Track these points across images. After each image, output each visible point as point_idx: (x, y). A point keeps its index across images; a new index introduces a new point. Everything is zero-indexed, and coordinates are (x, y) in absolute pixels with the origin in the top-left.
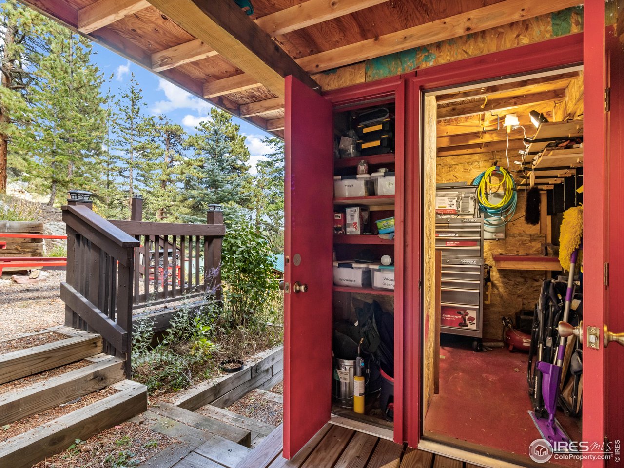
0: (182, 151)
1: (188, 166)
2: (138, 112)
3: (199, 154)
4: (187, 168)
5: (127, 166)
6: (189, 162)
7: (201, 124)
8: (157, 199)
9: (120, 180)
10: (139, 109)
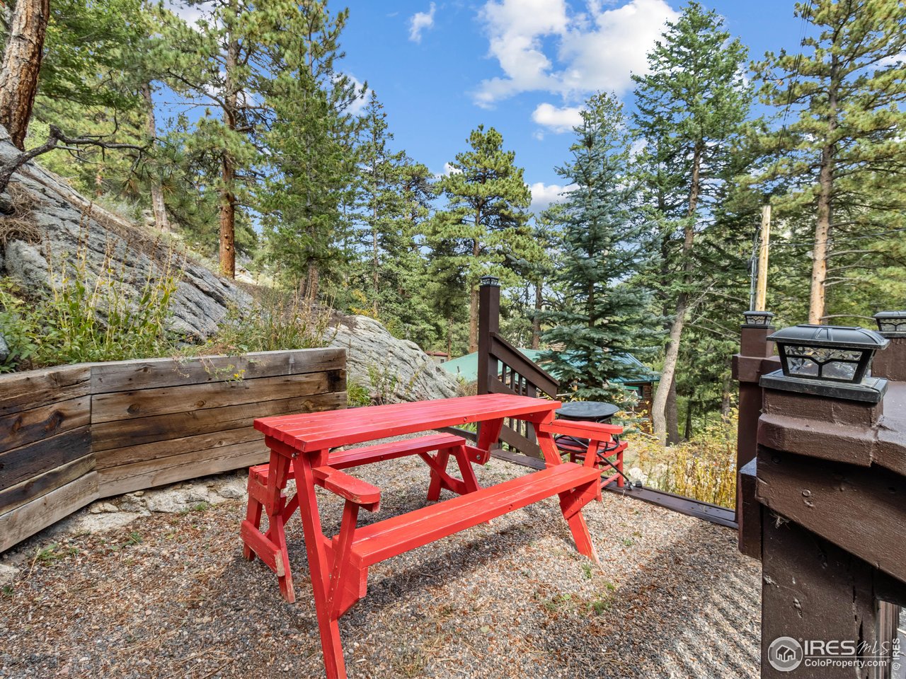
0: (426, 202)
1: (442, 222)
2: (382, 148)
3: (458, 202)
4: (441, 225)
5: (369, 227)
6: (444, 215)
7: (457, 158)
8: (410, 273)
9: (361, 248)
10: (384, 142)
